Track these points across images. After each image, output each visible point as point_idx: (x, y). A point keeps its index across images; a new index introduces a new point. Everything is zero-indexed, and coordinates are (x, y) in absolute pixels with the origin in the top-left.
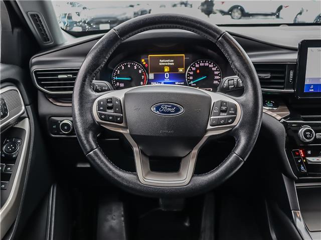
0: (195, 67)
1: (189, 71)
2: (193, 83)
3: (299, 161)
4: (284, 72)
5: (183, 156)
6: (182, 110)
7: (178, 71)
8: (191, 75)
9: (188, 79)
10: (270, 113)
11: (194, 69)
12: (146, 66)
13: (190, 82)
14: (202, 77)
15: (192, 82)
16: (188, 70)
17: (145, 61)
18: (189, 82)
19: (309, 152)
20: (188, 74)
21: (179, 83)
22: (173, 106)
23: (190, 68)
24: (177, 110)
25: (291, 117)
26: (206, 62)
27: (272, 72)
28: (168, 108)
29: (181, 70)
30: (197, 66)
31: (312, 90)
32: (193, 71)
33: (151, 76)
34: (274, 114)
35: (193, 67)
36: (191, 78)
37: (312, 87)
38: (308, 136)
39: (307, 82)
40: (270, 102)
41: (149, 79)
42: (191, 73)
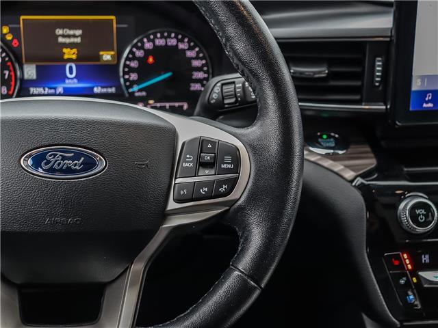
0: (142, 48)
1: (128, 59)
2: (140, 90)
3: (402, 282)
4: (360, 63)
5: (107, 280)
6: (102, 164)
7: (99, 58)
8: (132, 70)
9: (126, 80)
10: (327, 163)
11: (139, 53)
12: (15, 44)
13: (131, 86)
14: (160, 75)
15: (136, 88)
16: (125, 55)
17: (11, 31)
18: (128, 88)
19: (426, 259)
20: (125, 66)
21: (104, 90)
22: (77, 156)
23: (131, 52)
24: (89, 164)
25: (381, 171)
26: (169, 36)
27: (330, 63)
28: (64, 158)
29: (107, 56)
30: (148, 46)
31: (430, 105)
32: (139, 59)
33: (30, 72)
34: (338, 167)
35: (138, 48)
36: (134, 76)
37: (429, 97)
38: (422, 219)
39: (416, 85)
40: (329, 137)
41: (22, 80)
42: (134, 64)
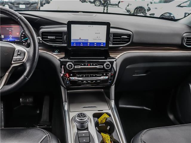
2: (24, 41)
3: (66, 79)
4: (62, 36)
8: (22, 37)
10: (55, 56)
11: (24, 33)
15: (23, 40)
18: (21, 40)
19: (71, 75)
21: (17, 40)
23: (22, 33)
25: (65, 58)
27: (56, 36)
29: (17, 34)
31: (75, 45)
34: (56, 57)
36: (23, 38)
37: (75, 43)
38: (70, 67)
39: (72, 41)
40: (57, 51)
42: (23, 35)
